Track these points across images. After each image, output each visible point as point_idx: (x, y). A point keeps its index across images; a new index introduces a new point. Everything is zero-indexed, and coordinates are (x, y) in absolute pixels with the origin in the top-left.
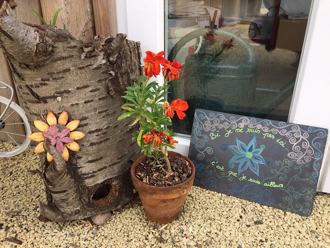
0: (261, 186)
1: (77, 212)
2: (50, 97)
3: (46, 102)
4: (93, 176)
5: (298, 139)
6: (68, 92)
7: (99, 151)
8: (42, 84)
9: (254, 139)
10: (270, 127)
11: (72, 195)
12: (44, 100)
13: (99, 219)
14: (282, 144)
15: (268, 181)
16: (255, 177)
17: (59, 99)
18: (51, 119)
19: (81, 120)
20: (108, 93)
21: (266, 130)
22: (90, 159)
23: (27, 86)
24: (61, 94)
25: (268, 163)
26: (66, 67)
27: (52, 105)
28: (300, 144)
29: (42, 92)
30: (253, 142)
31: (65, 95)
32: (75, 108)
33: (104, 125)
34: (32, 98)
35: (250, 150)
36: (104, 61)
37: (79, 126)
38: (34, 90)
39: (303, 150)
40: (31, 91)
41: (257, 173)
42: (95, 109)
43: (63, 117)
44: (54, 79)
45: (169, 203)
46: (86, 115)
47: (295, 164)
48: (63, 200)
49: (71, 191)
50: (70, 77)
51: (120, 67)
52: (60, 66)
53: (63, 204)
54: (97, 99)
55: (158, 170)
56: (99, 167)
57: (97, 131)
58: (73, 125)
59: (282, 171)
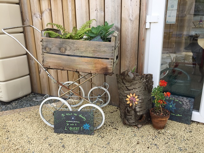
0: (175, 116)
1: (134, 123)
2: (131, 89)
3: (130, 91)
4: (139, 112)
5: (185, 102)
6: (136, 88)
7: (141, 105)
8: (130, 86)
9: (172, 101)
10: (177, 98)
11: (133, 117)
12: (130, 90)
13: (139, 126)
14: (181, 103)
15: (177, 114)
16: (173, 113)
17: (134, 90)
18: (131, 95)
19: (138, 96)
20: (145, 89)
21: (176, 99)
22: (139, 107)
23: (126, 86)
24: (134, 89)
25: (177, 109)
26: (137, 82)
27: (131, 91)
28: (186, 103)
29: (130, 88)
30: (172, 102)
31: (135, 89)
32: (137, 92)
33: (143, 98)
34: (126, 89)
35: (171, 105)
36: (145, 81)
37: (138, 97)
38: (128, 87)
39: (187, 105)
40: (127, 87)
41: (174, 112)
42: (142, 93)
43: (134, 95)
44: (133, 85)
45: (162, 122)
46: (139, 95)
47: (185, 109)
48: (131, 118)
49: (133, 116)
50: (137, 85)
51: (149, 82)
52: (136, 82)
53: (130, 120)
54: (142, 90)
55: (158, 112)
56: (141, 110)
57: (142, 99)
58: (136, 97)
59: (181, 111)
